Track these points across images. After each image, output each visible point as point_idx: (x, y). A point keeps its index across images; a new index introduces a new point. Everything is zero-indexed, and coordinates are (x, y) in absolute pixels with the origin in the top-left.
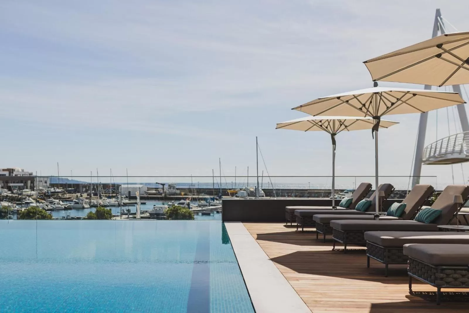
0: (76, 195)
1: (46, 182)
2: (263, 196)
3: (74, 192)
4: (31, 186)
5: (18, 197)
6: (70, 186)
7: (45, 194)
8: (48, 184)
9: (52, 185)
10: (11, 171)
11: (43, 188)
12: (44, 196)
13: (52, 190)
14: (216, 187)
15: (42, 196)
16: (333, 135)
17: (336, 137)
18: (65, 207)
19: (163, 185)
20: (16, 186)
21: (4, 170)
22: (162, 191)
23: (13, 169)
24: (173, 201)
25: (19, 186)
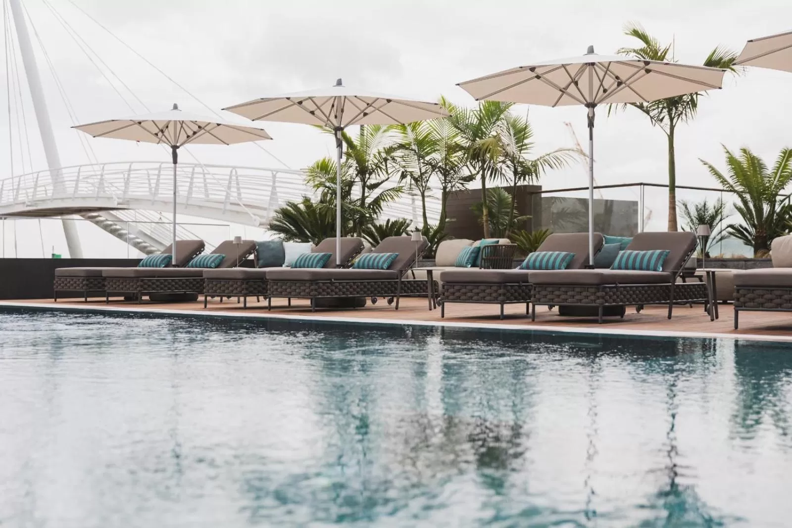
16: (175, 148)
17: (178, 151)
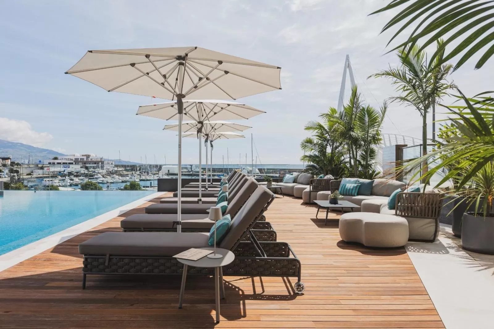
0: (131, 172)
1: (112, 164)
2: (258, 173)
3: (131, 171)
4: (102, 166)
5: (92, 174)
6: (128, 166)
7: (110, 172)
8: (113, 166)
9: (116, 166)
10: (88, 156)
11: (110, 168)
12: (110, 173)
13: (116, 169)
14: (225, 167)
15: (109, 173)
18: (122, 181)
19: (191, 166)
20: (91, 167)
21: (83, 156)
22: (190, 170)
23: (89, 155)
24: (195, 177)
25: (94, 167)
